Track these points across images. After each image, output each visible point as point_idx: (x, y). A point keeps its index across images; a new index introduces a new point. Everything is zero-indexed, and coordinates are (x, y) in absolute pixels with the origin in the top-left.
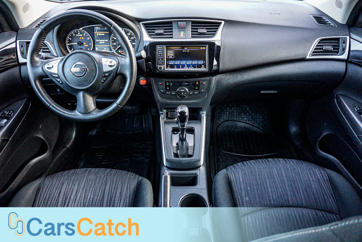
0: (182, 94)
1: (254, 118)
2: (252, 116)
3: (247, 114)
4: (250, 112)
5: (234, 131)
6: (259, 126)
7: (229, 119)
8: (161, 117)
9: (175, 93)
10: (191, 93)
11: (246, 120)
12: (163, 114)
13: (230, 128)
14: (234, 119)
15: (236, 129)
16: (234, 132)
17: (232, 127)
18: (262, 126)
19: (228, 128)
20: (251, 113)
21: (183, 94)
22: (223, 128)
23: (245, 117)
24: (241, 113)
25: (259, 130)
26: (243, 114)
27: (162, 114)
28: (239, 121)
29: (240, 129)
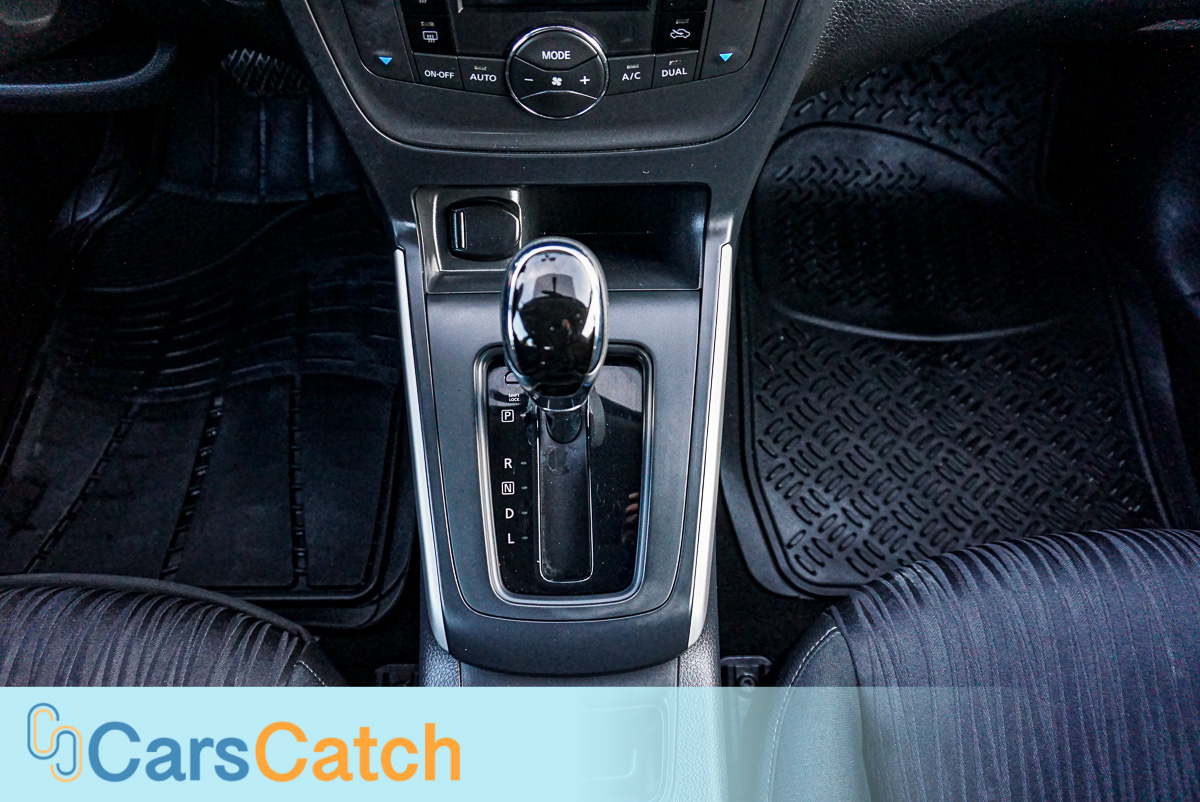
0: (557, 81)
1: (962, 111)
2: (953, 99)
3: (930, 86)
4: (948, 74)
5: (846, 183)
6: (982, 156)
7: (825, 115)
8: (399, 254)
9: (492, 78)
10: (631, 75)
11: (919, 125)
12: (421, 236)
13: (824, 169)
14: (852, 117)
15: (857, 173)
16: (845, 194)
17: (837, 159)
18: (996, 160)
19: (818, 171)
20: (954, 83)
21: (564, 86)
22: (790, 169)
23: (915, 107)
24: (898, 79)
25: (980, 185)
26: (905, 85)
27: (411, 237)
28: (883, 125)
29: (879, 176)
